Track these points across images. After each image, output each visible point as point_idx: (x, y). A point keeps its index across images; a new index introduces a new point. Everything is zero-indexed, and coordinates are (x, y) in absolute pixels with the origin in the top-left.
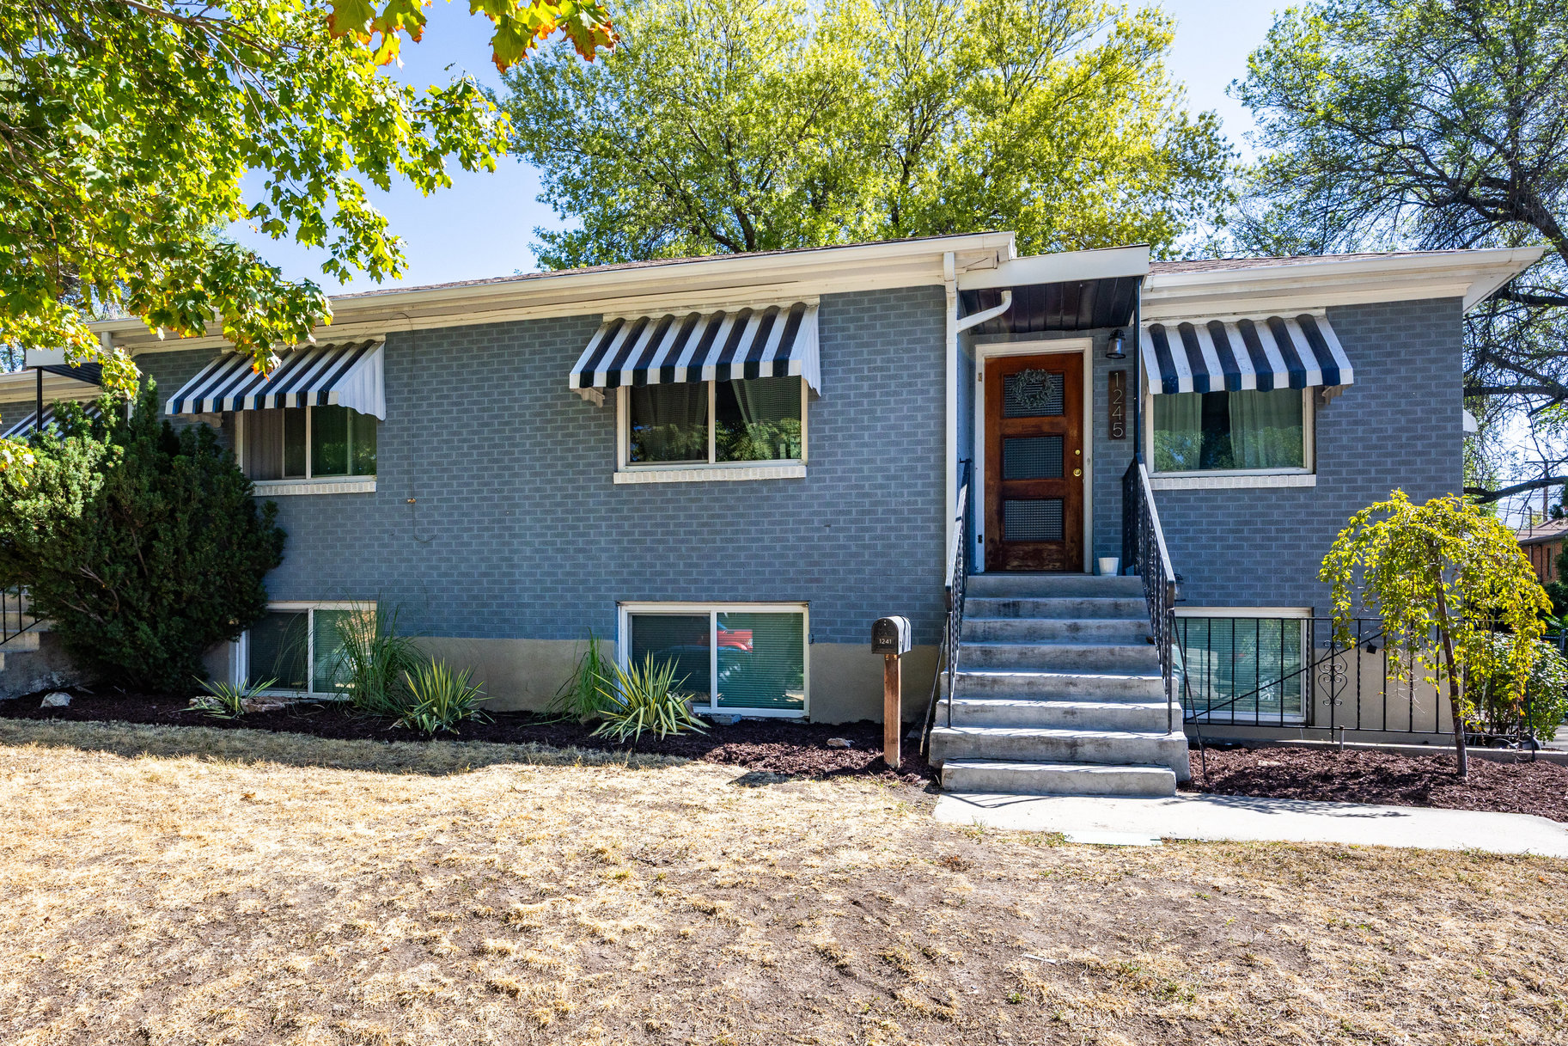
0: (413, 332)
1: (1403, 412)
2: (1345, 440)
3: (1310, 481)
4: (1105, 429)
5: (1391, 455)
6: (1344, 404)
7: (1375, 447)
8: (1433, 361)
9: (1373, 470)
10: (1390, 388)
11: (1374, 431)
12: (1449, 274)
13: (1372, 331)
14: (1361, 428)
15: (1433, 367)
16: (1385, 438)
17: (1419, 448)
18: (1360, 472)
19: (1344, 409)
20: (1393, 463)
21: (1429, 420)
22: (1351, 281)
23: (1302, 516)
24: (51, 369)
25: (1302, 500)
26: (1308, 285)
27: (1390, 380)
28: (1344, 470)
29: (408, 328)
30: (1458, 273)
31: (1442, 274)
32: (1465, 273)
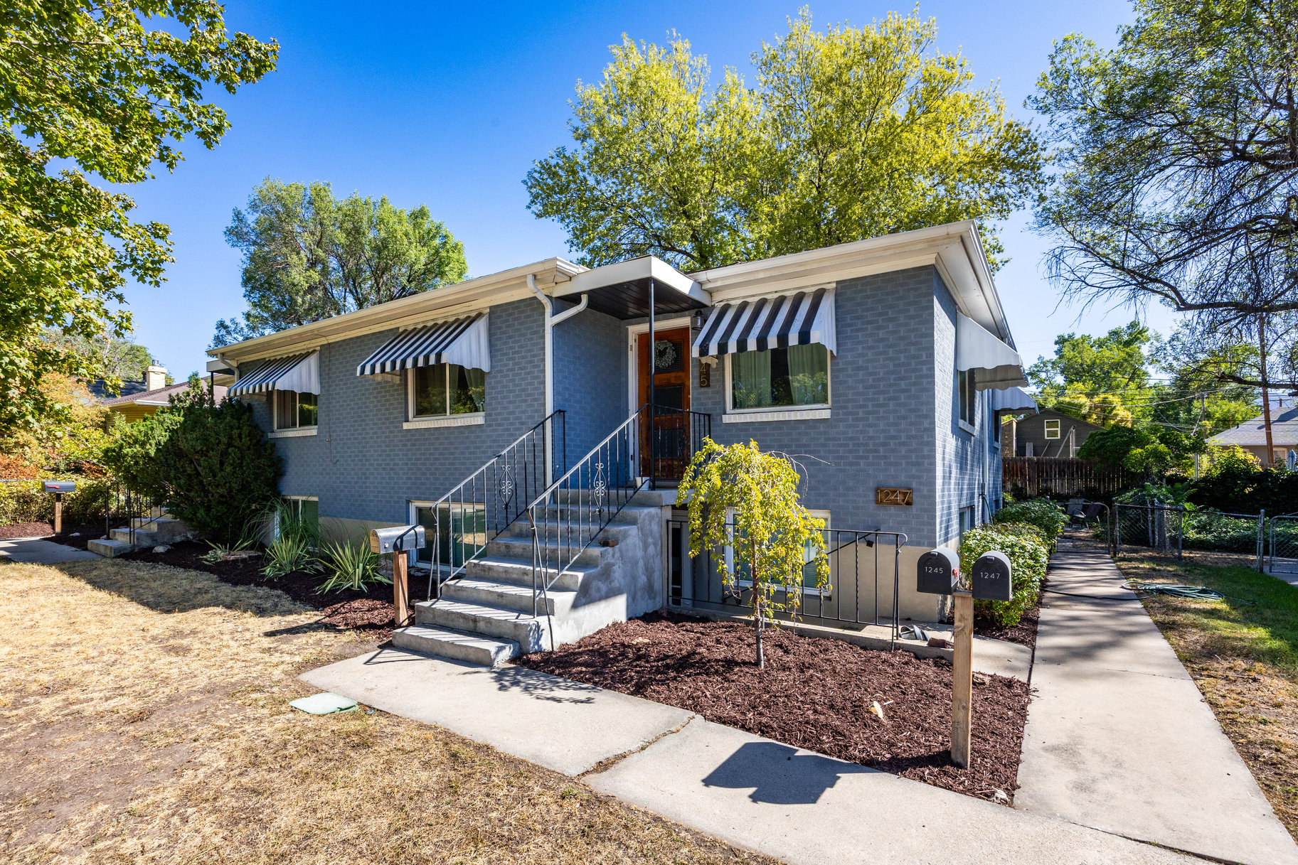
0: (329, 344)
1: (891, 359)
2: (850, 382)
3: (826, 414)
4: (698, 380)
5: (883, 392)
6: (849, 354)
7: (872, 387)
8: (912, 317)
9: (870, 404)
10: (882, 340)
11: (870, 374)
12: (907, 249)
13: (868, 297)
14: (861, 373)
15: (912, 322)
16: (878, 380)
17: (903, 387)
18: (861, 407)
19: (849, 359)
20: (884, 399)
21: (910, 364)
22: (838, 262)
23: (822, 441)
24: (218, 372)
25: (822, 429)
26: (808, 267)
27: (881, 334)
28: (850, 405)
29: (326, 342)
30: (913, 248)
31: (902, 250)
32: (919, 247)
